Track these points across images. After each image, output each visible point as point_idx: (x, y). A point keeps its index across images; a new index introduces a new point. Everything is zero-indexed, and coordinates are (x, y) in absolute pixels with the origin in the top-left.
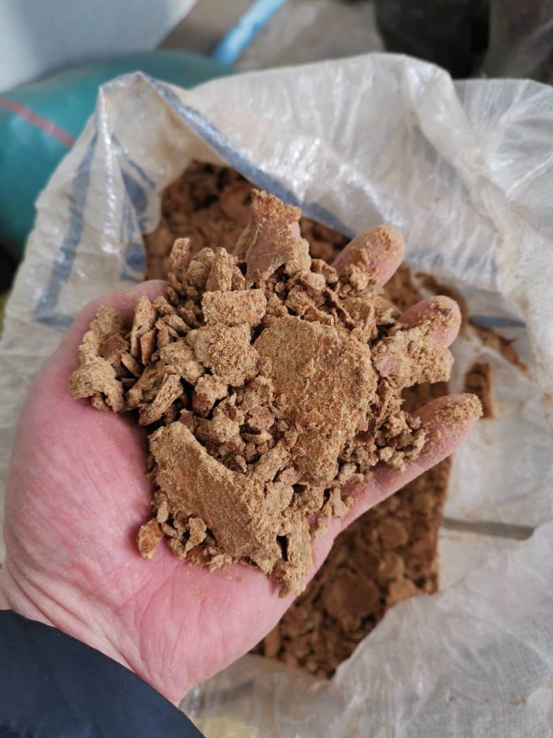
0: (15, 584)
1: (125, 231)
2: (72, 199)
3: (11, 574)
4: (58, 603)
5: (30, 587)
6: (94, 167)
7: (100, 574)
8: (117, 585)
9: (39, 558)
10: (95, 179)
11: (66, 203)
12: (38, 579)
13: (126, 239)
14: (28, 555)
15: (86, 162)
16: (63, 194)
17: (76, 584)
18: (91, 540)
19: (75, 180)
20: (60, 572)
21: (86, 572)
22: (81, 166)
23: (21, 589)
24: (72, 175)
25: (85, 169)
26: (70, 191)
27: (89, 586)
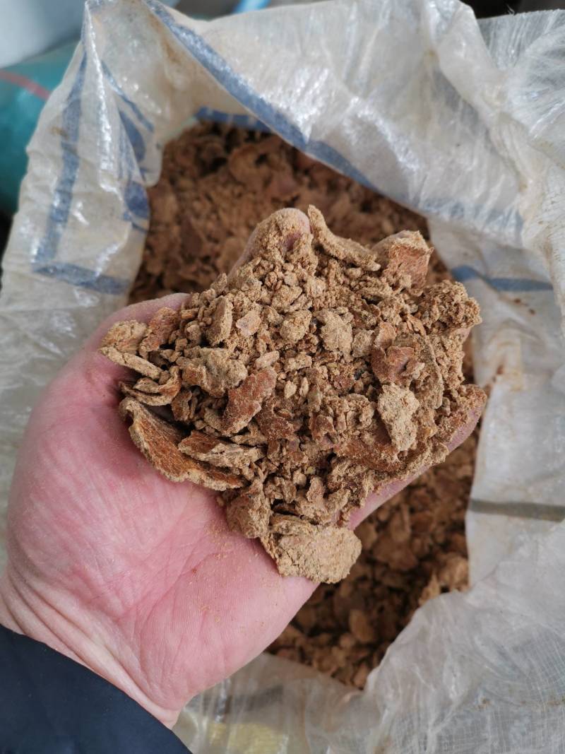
0: (15, 591)
2: (64, 134)
3: (11, 580)
4: (58, 612)
5: (30, 594)
6: (84, 94)
7: (101, 582)
8: (117, 594)
9: (39, 563)
10: (86, 107)
11: (58, 139)
12: (39, 586)
13: (125, 176)
14: (29, 560)
15: (76, 91)
16: (53, 130)
17: (76, 593)
18: (92, 546)
19: (65, 111)
20: (61, 578)
21: (87, 581)
22: (71, 96)
23: (20, 595)
24: (62, 107)
25: (75, 97)
26: (60, 126)
27: (89, 594)
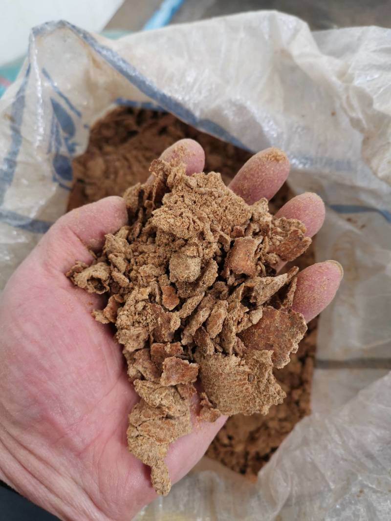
1: (53, 143)
2: (12, 119)
6: (28, 92)
10: (29, 102)
11: (8, 122)
13: (54, 150)
15: (22, 90)
16: (5, 116)
19: (14, 104)
20: (33, 424)
22: (18, 93)
24: (12, 100)
25: (21, 94)
26: (9, 113)
